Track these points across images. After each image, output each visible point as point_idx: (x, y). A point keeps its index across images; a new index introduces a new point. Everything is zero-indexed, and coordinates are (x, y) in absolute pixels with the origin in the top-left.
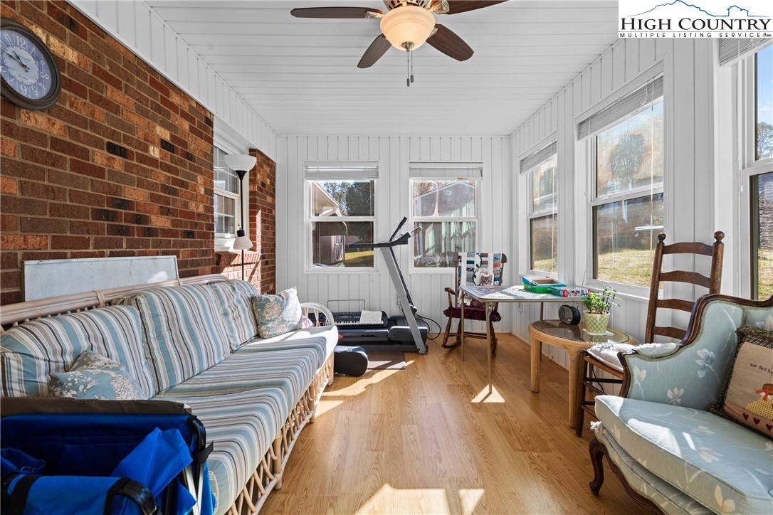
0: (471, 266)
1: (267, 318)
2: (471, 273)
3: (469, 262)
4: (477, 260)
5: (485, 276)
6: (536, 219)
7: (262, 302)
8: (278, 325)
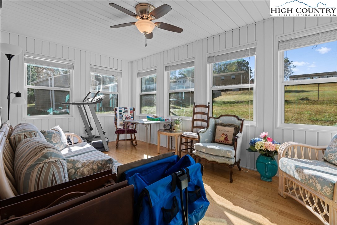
0: (121, 113)
1: (54, 143)
2: (121, 115)
3: (120, 111)
4: (123, 110)
5: (128, 116)
6: (143, 95)
7: (50, 134)
8: (60, 145)
